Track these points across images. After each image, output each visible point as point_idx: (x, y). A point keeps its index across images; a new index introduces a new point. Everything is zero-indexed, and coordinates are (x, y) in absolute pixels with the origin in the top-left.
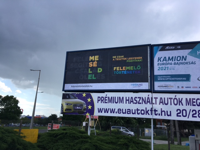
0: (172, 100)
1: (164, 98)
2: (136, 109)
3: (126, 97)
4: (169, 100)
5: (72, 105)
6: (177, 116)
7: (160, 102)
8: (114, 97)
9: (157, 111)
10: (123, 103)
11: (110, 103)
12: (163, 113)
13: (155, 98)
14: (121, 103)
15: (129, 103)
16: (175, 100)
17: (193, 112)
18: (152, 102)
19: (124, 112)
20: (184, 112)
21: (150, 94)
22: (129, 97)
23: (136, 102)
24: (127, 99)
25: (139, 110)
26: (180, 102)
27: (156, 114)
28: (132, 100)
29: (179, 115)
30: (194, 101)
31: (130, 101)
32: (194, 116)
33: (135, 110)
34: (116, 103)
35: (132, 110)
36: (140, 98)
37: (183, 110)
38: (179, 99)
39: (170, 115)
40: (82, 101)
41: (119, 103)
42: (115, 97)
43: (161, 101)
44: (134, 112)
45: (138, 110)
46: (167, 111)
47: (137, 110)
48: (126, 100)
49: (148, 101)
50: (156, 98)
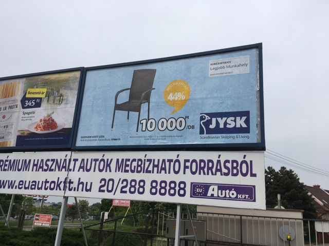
1: (88, 160)
3: (34, 160)
6: (100, 191)
7: (80, 167)
9: (72, 183)
10: (28, 170)
11: (10, 170)
13: (74, 160)
15: (36, 170)
17: (122, 183)
19: (27, 186)
20: (111, 183)
21: (69, 153)
22: (38, 160)
23: (46, 168)
25: (48, 182)
26: (108, 165)
27: (71, 188)
28: (41, 165)
29: (102, 189)
30: (128, 163)
34: (19, 170)
35: (39, 182)
36: (53, 160)
37: (110, 180)
39: (90, 190)
41: (23, 170)
42: (19, 160)
43: (82, 165)
44: (40, 186)
46: (87, 183)
47: (45, 182)
49: (64, 165)
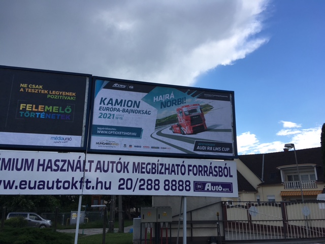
0: (115, 165)
1: (104, 162)
2: (56, 180)
3: (39, 160)
4: (111, 165)
7: (97, 168)
8: (14, 159)
9: (90, 182)
10: (32, 170)
11: (5, 169)
12: (99, 185)
13: (89, 161)
14: (28, 169)
15: (43, 170)
16: (119, 165)
17: (140, 182)
18: (84, 167)
19: (32, 185)
20: (129, 182)
21: (82, 154)
22: (44, 160)
23: (56, 168)
24: (41, 162)
25: (61, 182)
26: (125, 167)
27: (88, 187)
28: (49, 165)
29: (121, 187)
30: (143, 166)
31: (47, 166)
33: (53, 182)
34: (18, 170)
35: (48, 182)
36: (64, 161)
37: (128, 180)
38: (124, 163)
41: (25, 170)
42: (17, 159)
43: (99, 166)
44: (50, 185)
46: (105, 182)
47: (56, 182)
48: (39, 165)
49: (78, 166)
50: (91, 162)
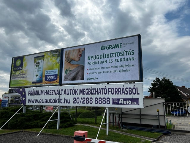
3: (45, 91)
5: (14, 98)
6: (74, 103)
7: (64, 93)
9: (62, 100)
10: (43, 95)
11: (35, 95)
15: (46, 95)
16: (73, 91)
17: (83, 99)
18: (60, 93)
19: (43, 102)
21: (59, 87)
22: (47, 90)
26: (76, 92)
27: (61, 102)
28: (48, 93)
29: (74, 102)
32: (84, 102)
33: (49, 100)
34: (39, 95)
36: (53, 90)
37: (77, 98)
38: (76, 89)
39: (69, 103)
40: (20, 95)
41: (41, 95)
42: (39, 91)
44: (48, 102)
45: (51, 100)
46: (68, 100)
48: (45, 93)
49: (58, 92)
50: (62, 90)
